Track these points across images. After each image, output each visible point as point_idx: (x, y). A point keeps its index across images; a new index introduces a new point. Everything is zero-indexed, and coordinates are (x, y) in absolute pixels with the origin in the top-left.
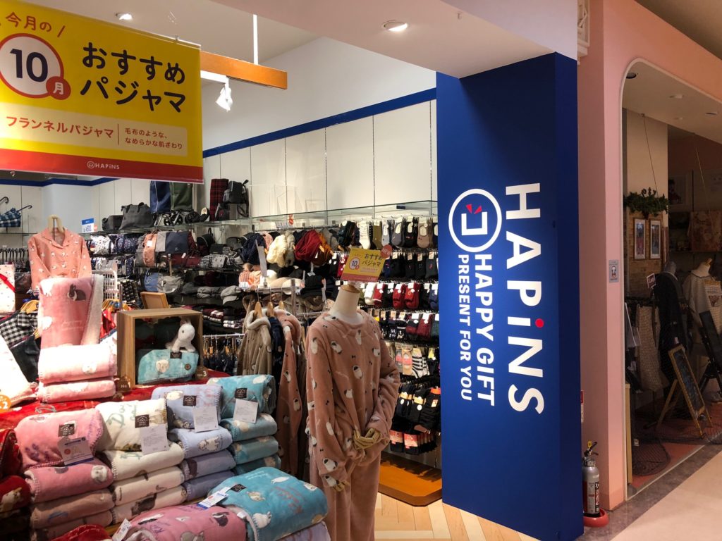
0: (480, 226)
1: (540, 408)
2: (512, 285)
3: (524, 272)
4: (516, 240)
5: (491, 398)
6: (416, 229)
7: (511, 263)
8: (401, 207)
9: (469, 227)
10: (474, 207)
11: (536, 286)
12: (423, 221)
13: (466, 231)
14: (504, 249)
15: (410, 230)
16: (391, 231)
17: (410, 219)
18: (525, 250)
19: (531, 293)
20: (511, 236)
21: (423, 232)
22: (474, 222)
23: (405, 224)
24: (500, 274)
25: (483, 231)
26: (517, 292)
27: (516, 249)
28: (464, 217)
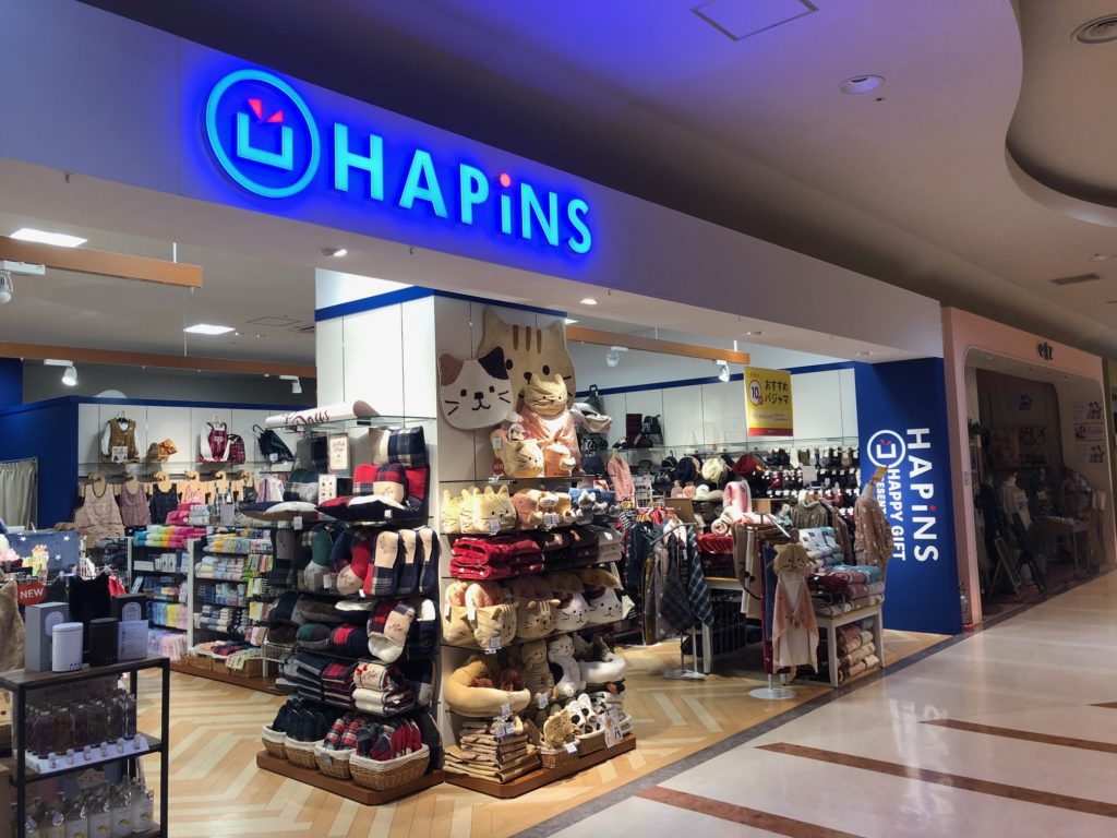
0: (890, 452)
1: (935, 557)
2: (914, 487)
3: (921, 479)
4: (915, 461)
5: (903, 556)
6: (840, 455)
7: (913, 474)
8: (829, 439)
9: (883, 452)
10: (886, 442)
11: (930, 487)
12: (845, 449)
13: (880, 455)
14: (907, 466)
15: (835, 454)
16: (817, 455)
17: (835, 447)
18: (921, 466)
19: (927, 491)
20: (911, 458)
21: (845, 456)
22: (886, 450)
23: (831, 451)
24: (906, 481)
25: (893, 455)
26: (917, 491)
27: (916, 466)
28: (879, 447)
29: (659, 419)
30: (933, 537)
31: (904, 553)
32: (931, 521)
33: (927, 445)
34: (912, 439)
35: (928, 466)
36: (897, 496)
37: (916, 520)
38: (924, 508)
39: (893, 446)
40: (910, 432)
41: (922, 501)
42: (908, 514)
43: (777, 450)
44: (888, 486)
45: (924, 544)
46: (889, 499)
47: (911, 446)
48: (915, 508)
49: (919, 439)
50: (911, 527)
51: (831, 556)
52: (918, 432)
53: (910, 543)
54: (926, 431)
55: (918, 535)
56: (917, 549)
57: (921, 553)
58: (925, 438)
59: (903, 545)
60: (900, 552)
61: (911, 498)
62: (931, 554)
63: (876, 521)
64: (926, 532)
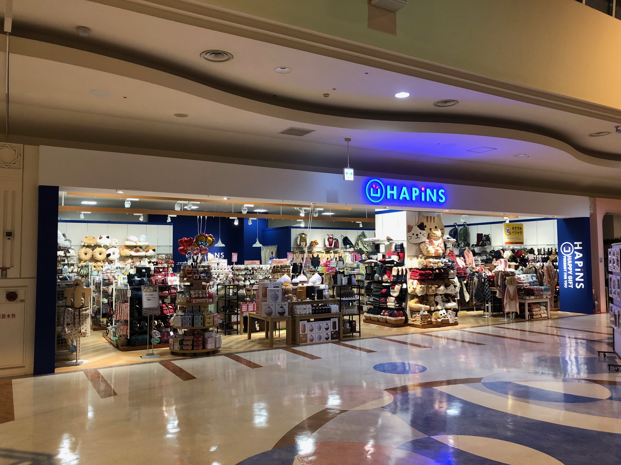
2: (576, 262)
3: (579, 260)
4: (577, 253)
6: (552, 250)
7: (576, 258)
8: (547, 245)
10: (567, 246)
11: (582, 262)
12: (554, 249)
13: (565, 251)
14: (574, 255)
15: (550, 250)
16: (544, 250)
17: (550, 248)
18: (579, 255)
19: (580, 264)
20: (576, 252)
21: (554, 251)
22: (567, 249)
23: (549, 249)
24: (573, 260)
25: (569, 251)
26: (577, 264)
27: (577, 255)
28: (564, 248)
29: (489, 236)
30: (582, 280)
31: (572, 285)
32: (582, 274)
33: (581, 248)
34: (576, 246)
35: (581, 255)
36: (571, 265)
37: (577, 274)
38: (579, 270)
39: (569, 248)
40: (575, 243)
41: (579, 268)
42: (574, 272)
43: (530, 248)
44: (567, 262)
45: (579, 282)
46: (568, 266)
47: (576, 248)
48: (577, 270)
49: (578, 246)
50: (575, 277)
51: (533, 283)
52: (578, 243)
53: (575, 282)
54: (581, 243)
55: (577, 279)
56: (577, 284)
57: (578, 285)
58: (580, 245)
59: (572, 283)
60: (571, 285)
61: (575, 266)
62: (582, 286)
63: (550, 272)
64: (580, 278)
